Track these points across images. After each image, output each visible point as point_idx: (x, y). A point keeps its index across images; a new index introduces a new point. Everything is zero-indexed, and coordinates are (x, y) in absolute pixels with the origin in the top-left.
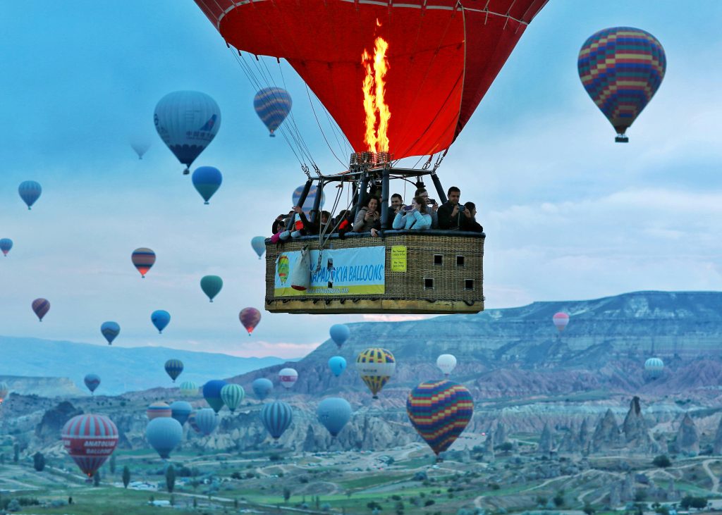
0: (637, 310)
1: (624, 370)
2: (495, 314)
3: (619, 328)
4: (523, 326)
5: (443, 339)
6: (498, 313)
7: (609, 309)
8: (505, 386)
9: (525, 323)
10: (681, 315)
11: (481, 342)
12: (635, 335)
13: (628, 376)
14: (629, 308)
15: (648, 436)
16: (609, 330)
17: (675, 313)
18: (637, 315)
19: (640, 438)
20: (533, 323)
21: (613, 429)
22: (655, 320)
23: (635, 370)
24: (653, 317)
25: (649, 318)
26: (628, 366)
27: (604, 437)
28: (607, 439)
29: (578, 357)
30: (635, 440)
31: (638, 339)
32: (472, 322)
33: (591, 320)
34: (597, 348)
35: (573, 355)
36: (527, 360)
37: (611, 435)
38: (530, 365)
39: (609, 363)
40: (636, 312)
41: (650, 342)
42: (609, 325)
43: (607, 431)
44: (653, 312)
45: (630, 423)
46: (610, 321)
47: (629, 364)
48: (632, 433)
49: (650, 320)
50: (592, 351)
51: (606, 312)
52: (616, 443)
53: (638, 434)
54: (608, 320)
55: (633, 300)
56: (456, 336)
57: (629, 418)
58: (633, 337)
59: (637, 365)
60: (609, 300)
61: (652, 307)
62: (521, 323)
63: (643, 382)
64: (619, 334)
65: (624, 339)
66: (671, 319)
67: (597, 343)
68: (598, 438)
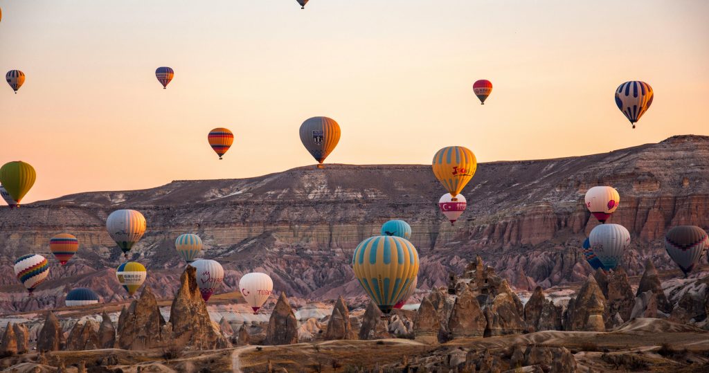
0: (311, 189)
1: (289, 271)
2: (117, 198)
3: (284, 213)
4: (153, 213)
5: (34, 232)
6: (121, 196)
7: (273, 189)
8: (111, 292)
9: (157, 208)
10: (372, 196)
11: (91, 235)
12: (307, 222)
13: (294, 279)
14: (301, 187)
15: (210, 328)
16: (271, 216)
17: (363, 193)
18: (311, 197)
19: (195, 330)
20: (169, 209)
21: (152, 318)
22: (335, 203)
23: (303, 270)
24: (332, 198)
25: (328, 200)
26: (294, 265)
27: (138, 330)
28: (142, 333)
29: (227, 254)
30: (187, 334)
31: (310, 229)
32: (81, 208)
33: (246, 203)
34: (253, 241)
35: (220, 251)
36: (155, 259)
37: (148, 327)
38: (158, 265)
39: (267, 261)
40: (309, 193)
41: (327, 233)
42: (271, 209)
43: (142, 321)
44: (332, 193)
45: (180, 308)
46: (273, 204)
47: (295, 262)
48: (182, 324)
49: (328, 203)
50: (246, 245)
51: (269, 193)
52: (157, 338)
53: (193, 325)
54: (269, 203)
55: (306, 177)
56: (54, 226)
57: (179, 299)
58: (303, 226)
59: (306, 264)
60: (276, 177)
61: (331, 186)
62: (151, 209)
63: (314, 286)
64: (285, 222)
65: (291, 229)
66: (356, 201)
67: (254, 234)
68: (128, 331)
